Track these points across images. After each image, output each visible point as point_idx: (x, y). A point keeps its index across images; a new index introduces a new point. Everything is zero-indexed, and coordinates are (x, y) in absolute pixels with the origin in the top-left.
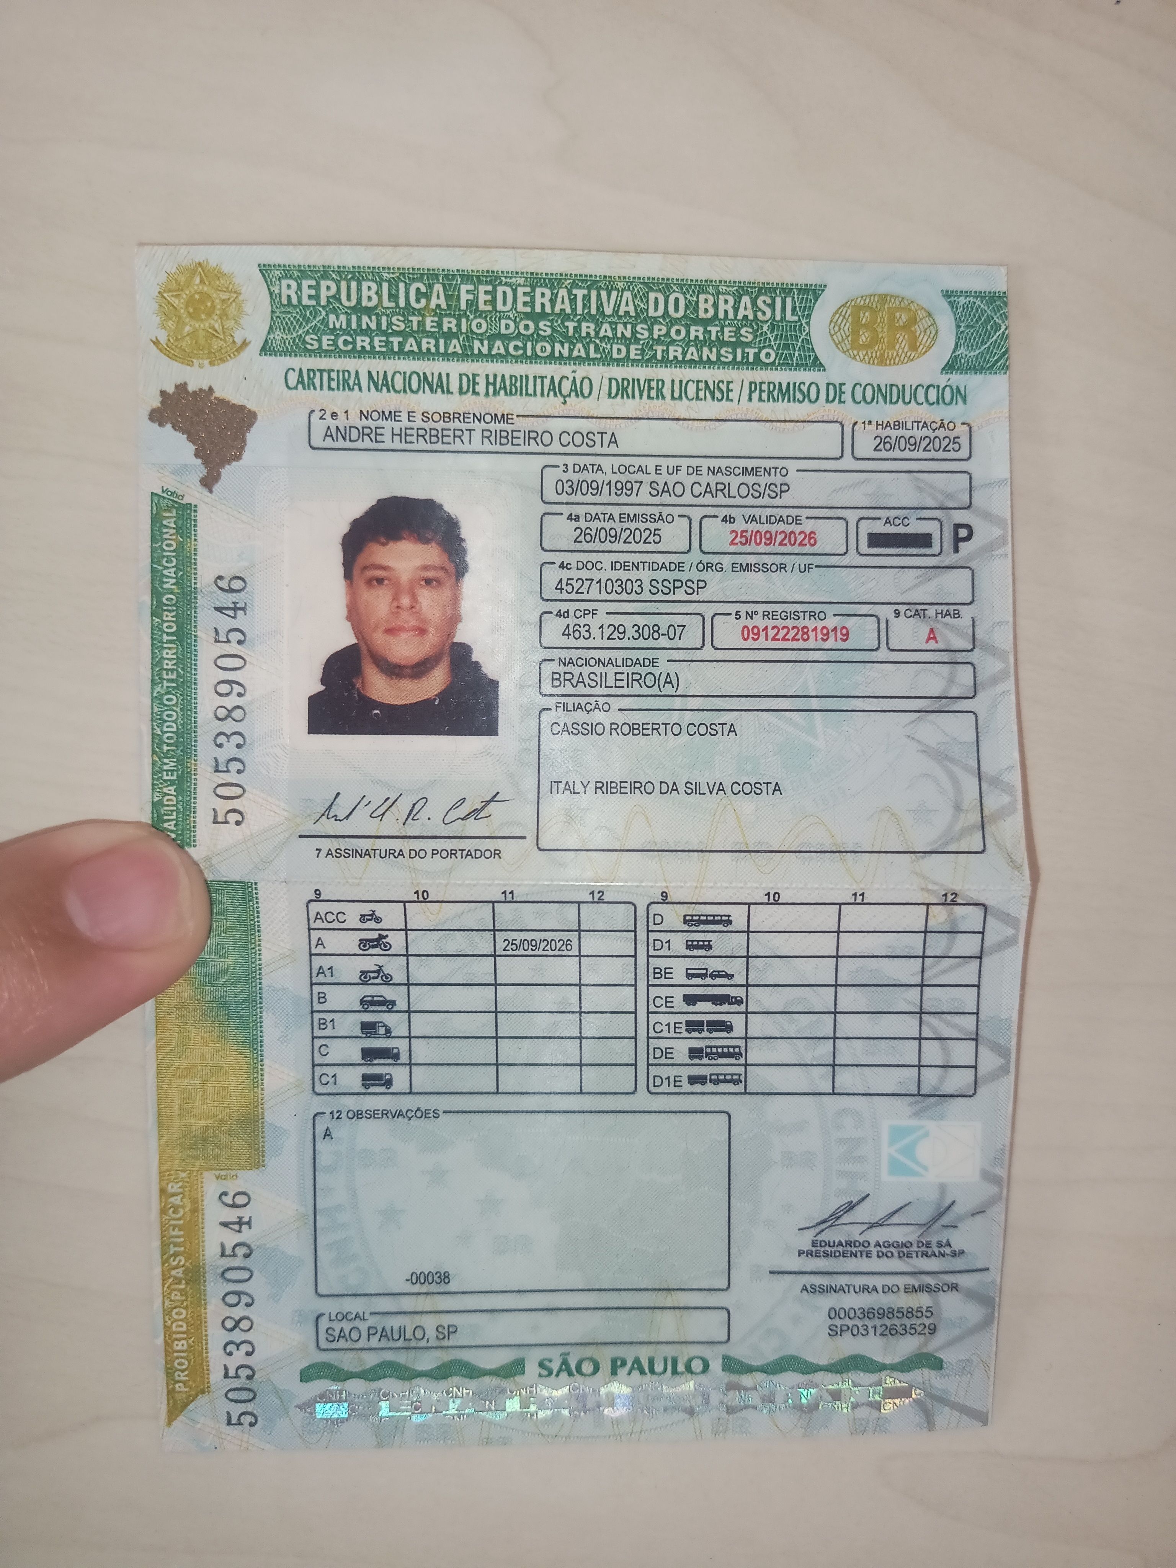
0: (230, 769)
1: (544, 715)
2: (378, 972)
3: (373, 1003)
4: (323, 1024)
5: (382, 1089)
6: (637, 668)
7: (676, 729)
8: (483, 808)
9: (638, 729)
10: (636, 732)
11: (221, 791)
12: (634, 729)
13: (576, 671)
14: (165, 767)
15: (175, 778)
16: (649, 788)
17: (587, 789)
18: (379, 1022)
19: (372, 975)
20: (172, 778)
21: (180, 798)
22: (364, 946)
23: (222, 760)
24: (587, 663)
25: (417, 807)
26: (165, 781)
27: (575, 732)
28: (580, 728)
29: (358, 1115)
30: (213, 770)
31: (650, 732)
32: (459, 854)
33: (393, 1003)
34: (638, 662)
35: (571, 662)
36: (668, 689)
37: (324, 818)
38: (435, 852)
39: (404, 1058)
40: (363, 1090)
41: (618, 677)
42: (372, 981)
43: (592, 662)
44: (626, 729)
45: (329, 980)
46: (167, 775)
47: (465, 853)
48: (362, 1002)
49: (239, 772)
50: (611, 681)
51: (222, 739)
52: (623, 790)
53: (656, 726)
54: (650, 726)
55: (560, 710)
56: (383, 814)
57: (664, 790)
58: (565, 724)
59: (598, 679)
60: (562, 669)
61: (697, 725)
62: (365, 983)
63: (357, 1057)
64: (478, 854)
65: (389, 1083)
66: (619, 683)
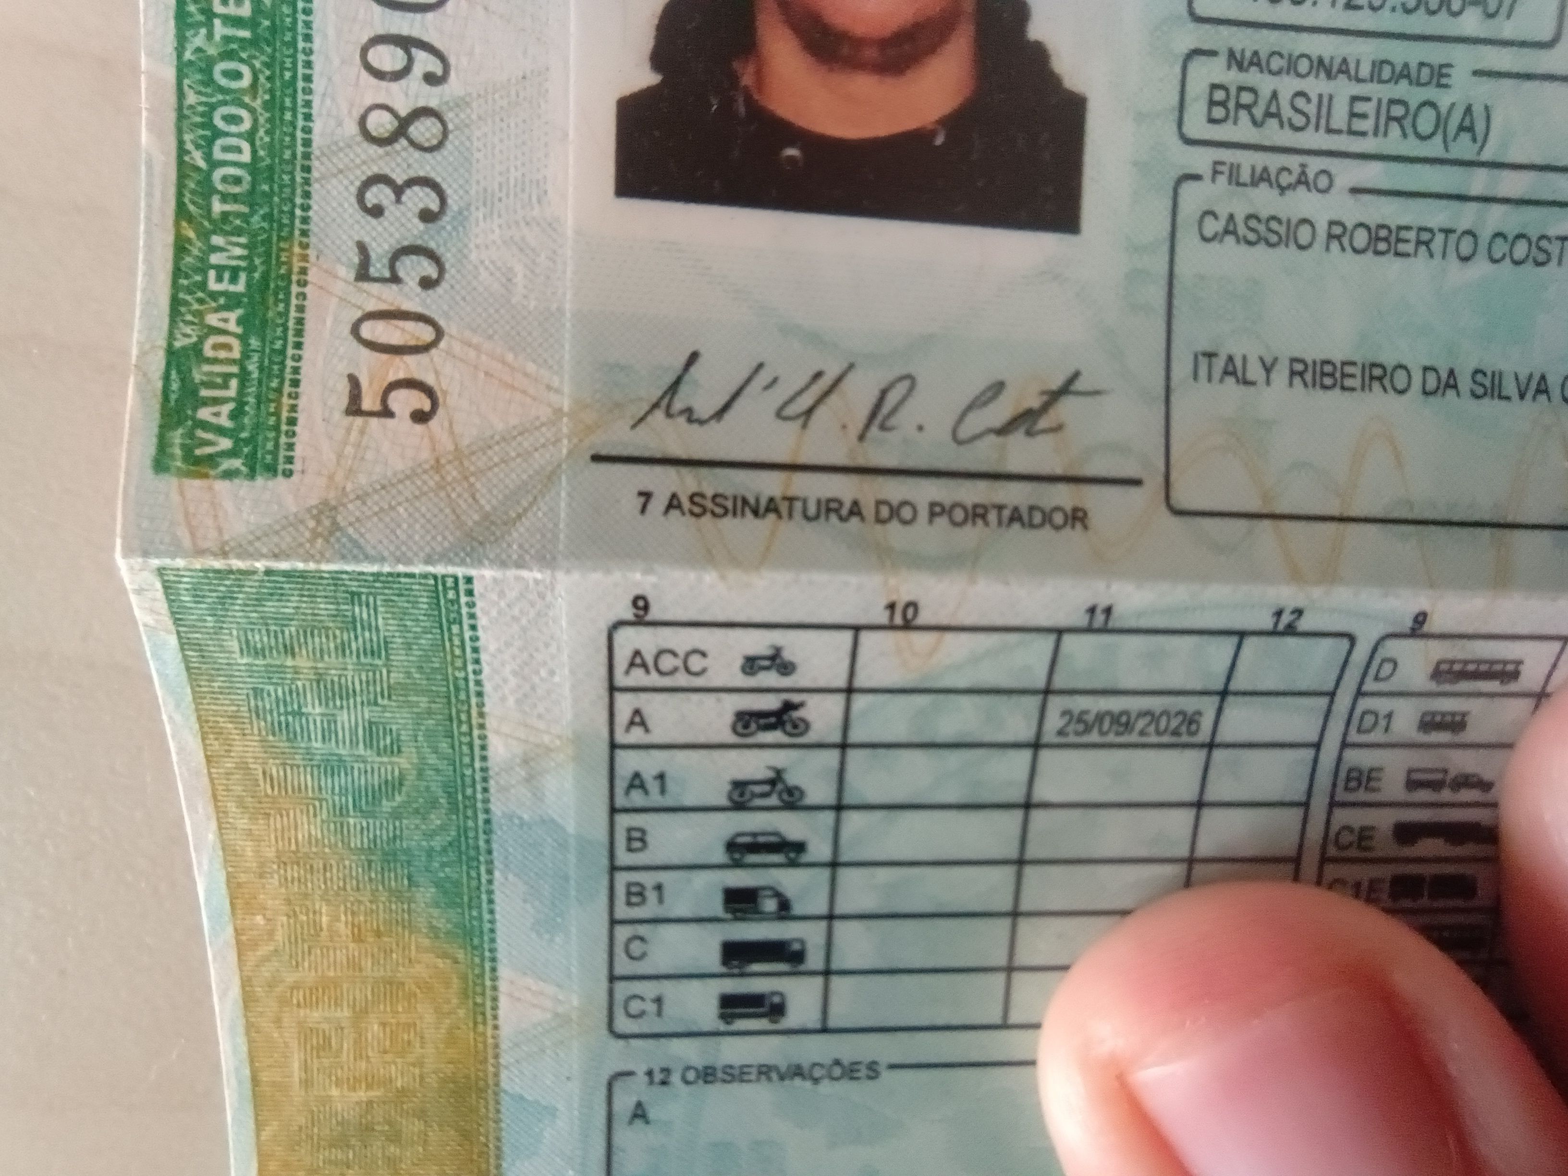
0: (401, 274)
1: (1188, 189)
2: (772, 782)
3: (755, 848)
4: (636, 894)
5: (762, 1024)
6: (1402, 89)
7: (1466, 246)
8: (1045, 408)
9: (1386, 239)
10: (1382, 246)
11: (372, 330)
12: (1378, 239)
13: (1265, 84)
14: (215, 259)
15: (240, 287)
16: (1400, 379)
17: (1273, 375)
18: (764, 888)
19: (758, 789)
20: (232, 288)
21: (254, 343)
22: (746, 726)
23: (380, 251)
24: (1291, 67)
25: (892, 398)
26: (214, 296)
27: (1252, 237)
28: (1262, 228)
29: (708, 1075)
30: (352, 276)
31: (1409, 248)
32: (992, 516)
33: (800, 847)
34: (1404, 74)
35: (1256, 61)
36: (1463, 148)
37: (659, 415)
38: (938, 509)
39: (815, 960)
40: (722, 1027)
41: (1360, 107)
42: (758, 802)
43: (1303, 66)
44: (1361, 238)
45: (655, 798)
46: (219, 279)
47: (1006, 513)
48: (732, 846)
49: (427, 283)
50: (1340, 119)
51: (378, 195)
52: (1348, 382)
53: (1425, 236)
54: (1411, 235)
55: (1222, 180)
56: (809, 412)
57: (1432, 383)
58: (1231, 217)
59: (1311, 109)
60: (1233, 77)
61: (1510, 238)
62: (738, 806)
63: (712, 960)
64: (1037, 518)
65: (777, 1010)
66: (1359, 125)
